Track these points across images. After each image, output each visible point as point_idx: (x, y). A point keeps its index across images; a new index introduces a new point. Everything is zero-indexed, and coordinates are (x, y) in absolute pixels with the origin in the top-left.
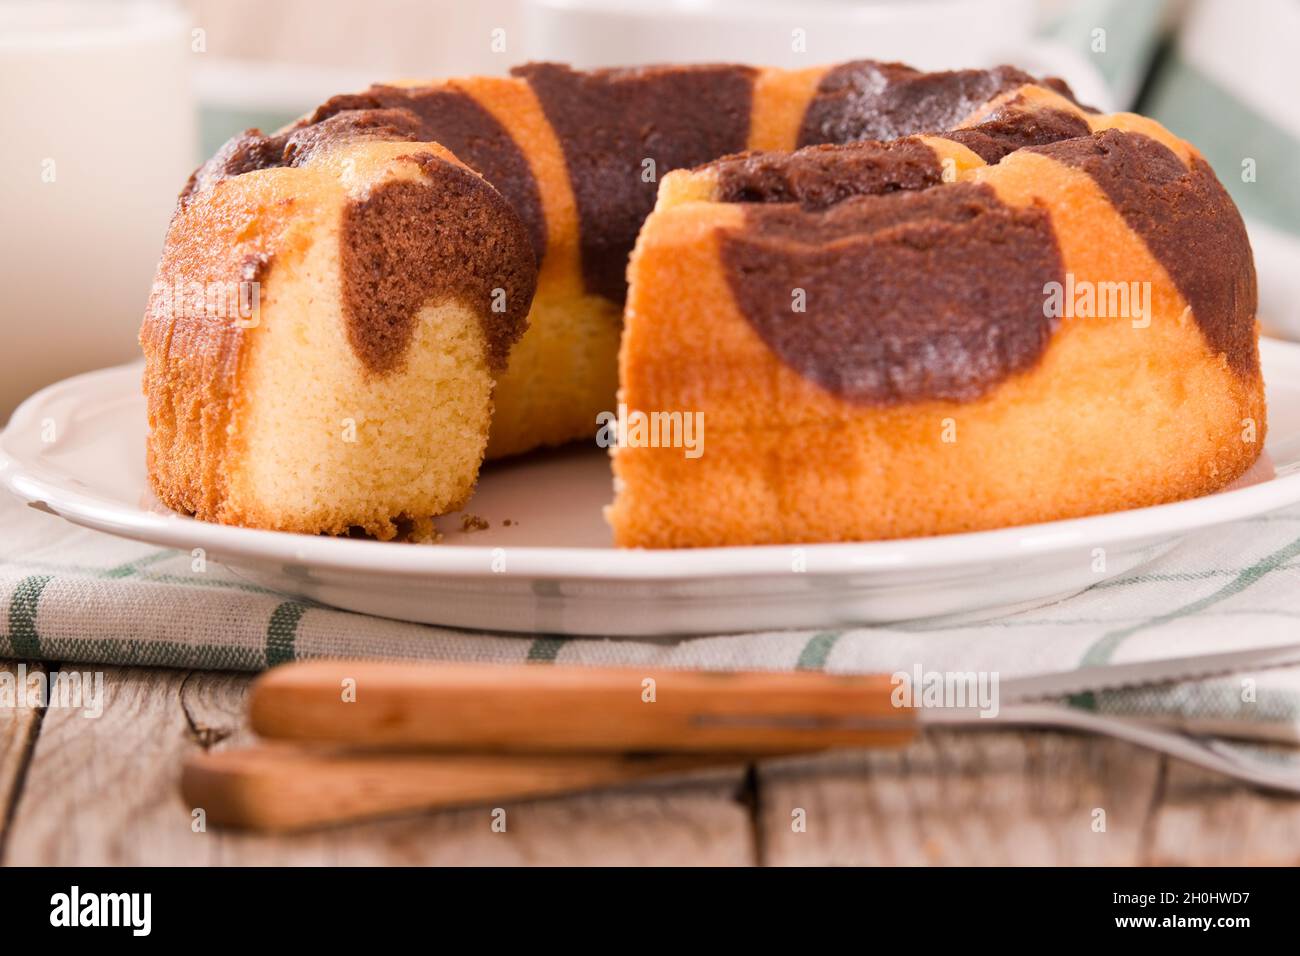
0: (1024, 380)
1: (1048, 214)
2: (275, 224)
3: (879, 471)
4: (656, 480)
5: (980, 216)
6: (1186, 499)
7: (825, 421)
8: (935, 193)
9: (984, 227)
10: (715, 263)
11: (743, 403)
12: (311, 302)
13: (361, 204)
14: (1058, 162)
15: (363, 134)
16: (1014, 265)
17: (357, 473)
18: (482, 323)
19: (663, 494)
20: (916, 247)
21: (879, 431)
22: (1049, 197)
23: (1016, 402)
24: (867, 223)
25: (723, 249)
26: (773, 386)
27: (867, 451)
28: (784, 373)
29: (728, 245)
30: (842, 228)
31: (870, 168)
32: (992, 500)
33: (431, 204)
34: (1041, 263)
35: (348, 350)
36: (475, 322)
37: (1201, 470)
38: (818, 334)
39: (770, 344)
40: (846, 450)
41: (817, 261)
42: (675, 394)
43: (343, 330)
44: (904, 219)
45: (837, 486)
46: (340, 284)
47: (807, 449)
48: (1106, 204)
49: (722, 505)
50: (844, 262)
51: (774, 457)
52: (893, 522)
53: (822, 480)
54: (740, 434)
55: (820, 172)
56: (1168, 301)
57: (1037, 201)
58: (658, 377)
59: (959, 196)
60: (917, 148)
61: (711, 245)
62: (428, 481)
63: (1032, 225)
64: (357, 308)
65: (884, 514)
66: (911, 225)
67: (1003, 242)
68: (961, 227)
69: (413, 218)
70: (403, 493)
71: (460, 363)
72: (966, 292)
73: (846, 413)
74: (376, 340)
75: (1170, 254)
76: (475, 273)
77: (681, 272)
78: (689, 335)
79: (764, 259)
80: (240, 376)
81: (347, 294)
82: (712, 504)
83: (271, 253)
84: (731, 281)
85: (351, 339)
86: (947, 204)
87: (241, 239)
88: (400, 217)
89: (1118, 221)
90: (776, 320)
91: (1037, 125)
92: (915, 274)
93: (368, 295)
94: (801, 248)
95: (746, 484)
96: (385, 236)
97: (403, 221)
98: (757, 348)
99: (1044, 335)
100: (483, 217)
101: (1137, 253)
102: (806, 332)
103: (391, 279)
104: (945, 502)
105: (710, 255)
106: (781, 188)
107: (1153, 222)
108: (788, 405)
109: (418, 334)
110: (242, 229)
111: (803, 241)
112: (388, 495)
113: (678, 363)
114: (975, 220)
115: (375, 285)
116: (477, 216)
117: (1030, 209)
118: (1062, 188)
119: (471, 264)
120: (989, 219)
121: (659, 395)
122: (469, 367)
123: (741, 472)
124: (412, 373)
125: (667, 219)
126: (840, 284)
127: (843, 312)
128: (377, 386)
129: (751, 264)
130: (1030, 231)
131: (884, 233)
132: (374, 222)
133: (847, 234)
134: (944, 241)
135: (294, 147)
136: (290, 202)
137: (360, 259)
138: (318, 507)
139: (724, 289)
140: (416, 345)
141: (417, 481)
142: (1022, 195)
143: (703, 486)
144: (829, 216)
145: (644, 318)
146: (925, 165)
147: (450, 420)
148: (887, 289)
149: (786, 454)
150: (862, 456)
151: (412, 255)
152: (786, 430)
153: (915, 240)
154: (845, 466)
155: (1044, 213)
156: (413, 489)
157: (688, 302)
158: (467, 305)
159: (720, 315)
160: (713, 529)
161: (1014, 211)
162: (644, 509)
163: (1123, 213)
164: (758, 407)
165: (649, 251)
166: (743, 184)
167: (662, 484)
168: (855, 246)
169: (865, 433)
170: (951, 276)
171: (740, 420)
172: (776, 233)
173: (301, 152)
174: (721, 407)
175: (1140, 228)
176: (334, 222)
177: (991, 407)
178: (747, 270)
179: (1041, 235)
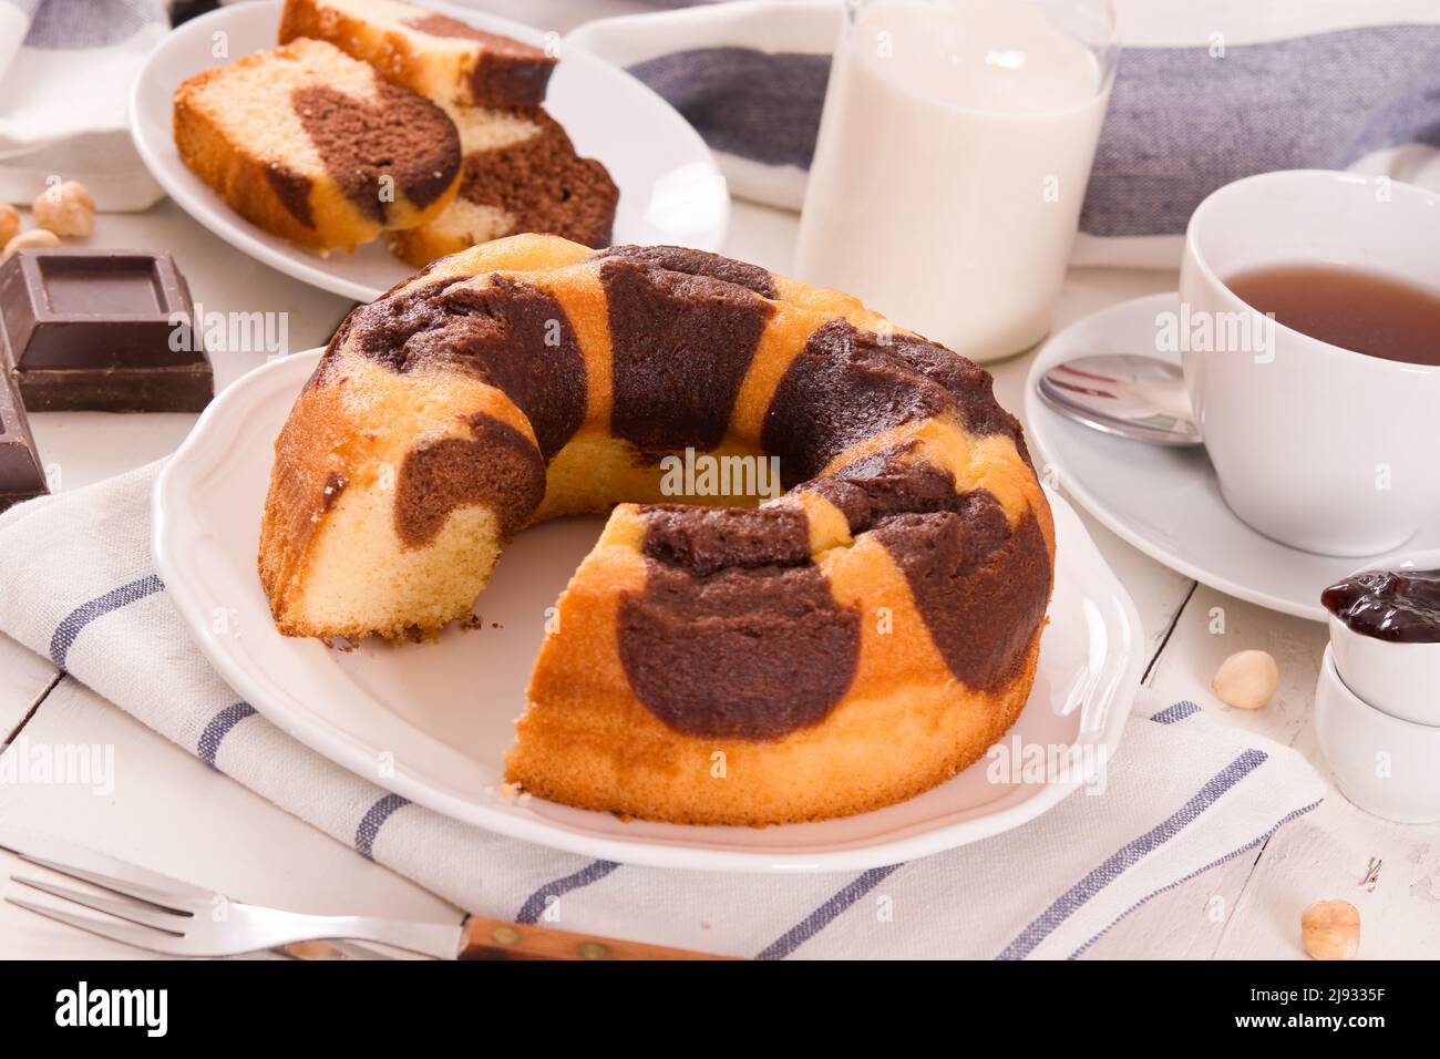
0: (810, 731)
1: (861, 614)
2: (358, 453)
3: (693, 772)
4: (540, 744)
5: (809, 615)
6: (925, 791)
7: (659, 739)
8: (788, 581)
9: (809, 624)
10: (613, 617)
11: (607, 717)
12: (370, 509)
13: (419, 452)
14: (890, 558)
15: (454, 361)
16: (822, 656)
17: (384, 605)
18: (499, 518)
19: (542, 756)
20: (755, 635)
21: (698, 749)
22: (866, 602)
23: (798, 742)
24: (727, 606)
25: (620, 608)
26: (628, 712)
27: (686, 760)
28: (638, 706)
29: (626, 607)
30: (709, 607)
31: (754, 543)
32: (767, 800)
33: (471, 451)
34: (843, 655)
35: (392, 534)
36: (493, 516)
37: (942, 771)
38: (667, 685)
39: (634, 686)
40: (670, 760)
41: (683, 634)
42: (563, 700)
43: (392, 523)
44: (756, 606)
45: (661, 779)
46: (394, 498)
47: (643, 754)
48: (909, 604)
49: (579, 772)
50: (699, 638)
51: (621, 752)
52: (694, 804)
53: (650, 773)
54: (602, 731)
55: (717, 543)
56: (938, 675)
57: (857, 602)
58: (553, 685)
59: (804, 590)
60: (797, 526)
61: (613, 604)
62: (436, 610)
63: (846, 625)
64: (404, 511)
65: (690, 797)
66: (756, 617)
67: (820, 638)
68: (792, 623)
69: (458, 459)
70: (416, 615)
71: (476, 540)
72: (780, 672)
73: (674, 737)
74: (414, 528)
75: (949, 641)
76: (500, 490)
77: (589, 618)
78: (581, 664)
79: (646, 626)
80: (308, 551)
81: (399, 504)
82: (573, 771)
83: (347, 480)
84: (620, 632)
85: (396, 529)
86: (791, 596)
87: (336, 450)
88: (449, 458)
89: (917, 616)
90: (642, 669)
91: (908, 489)
92: (749, 655)
93: (415, 504)
94: (675, 622)
95: (599, 763)
96: (435, 471)
97: (450, 462)
98: (623, 684)
99: (830, 705)
100: (512, 460)
101: (922, 644)
102: (659, 683)
103: (433, 495)
104: (734, 799)
105: (612, 610)
106: (686, 549)
107: (944, 615)
108: (635, 726)
109: (447, 526)
110: (337, 444)
111: (678, 614)
112: (403, 617)
113: (568, 681)
114: (804, 618)
115: (421, 498)
116: (507, 458)
117: (850, 610)
118: (880, 591)
119: (497, 486)
120: (815, 617)
121: (552, 697)
122: (482, 543)
123: (597, 755)
124: (438, 548)
125: (596, 568)
126: (692, 653)
127: (688, 674)
128: (410, 554)
129: (636, 624)
130: (842, 630)
131: (733, 621)
132: (429, 462)
133: (710, 615)
134: (776, 633)
135: (408, 350)
136: (373, 438)
137: (412, 485)
138: (351, 623)
139: (613, 638)
140: (444, 532)
141: (429, 609)
142: (849, 592)
143: (569, 758)
144: (705, 592)
145: (556, 642)
146: (795, 543)
147: (462, 573)
148: (725, 660)
149: (629, 753)
150: (682, 763)
151: (452, 481)
152: (633, 739)
153: (756, 629)
154: (669, 768)
155: (857, 615)
156: (424, 613)
157: (588, 641)
158: (489, 509)
159: (606, 655)
160: (569, 785)
161: (837, 608)
162: (527, 760)
163: (923, 613)
164: (614, 720)
165: (573, 596)
166: (662, 539)
167: (544, 749)
168: (710, 628)
169: (687, 750)
170: (772, 660)
171: (604, 725)
172: (663, 601)
173: (411, 359)
174: (592, 714)
175: (929, 621)
176: (399, 462)
177: (779, 747)
178: (632, 629)
179: (849, 632)
